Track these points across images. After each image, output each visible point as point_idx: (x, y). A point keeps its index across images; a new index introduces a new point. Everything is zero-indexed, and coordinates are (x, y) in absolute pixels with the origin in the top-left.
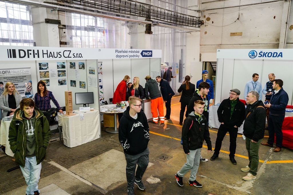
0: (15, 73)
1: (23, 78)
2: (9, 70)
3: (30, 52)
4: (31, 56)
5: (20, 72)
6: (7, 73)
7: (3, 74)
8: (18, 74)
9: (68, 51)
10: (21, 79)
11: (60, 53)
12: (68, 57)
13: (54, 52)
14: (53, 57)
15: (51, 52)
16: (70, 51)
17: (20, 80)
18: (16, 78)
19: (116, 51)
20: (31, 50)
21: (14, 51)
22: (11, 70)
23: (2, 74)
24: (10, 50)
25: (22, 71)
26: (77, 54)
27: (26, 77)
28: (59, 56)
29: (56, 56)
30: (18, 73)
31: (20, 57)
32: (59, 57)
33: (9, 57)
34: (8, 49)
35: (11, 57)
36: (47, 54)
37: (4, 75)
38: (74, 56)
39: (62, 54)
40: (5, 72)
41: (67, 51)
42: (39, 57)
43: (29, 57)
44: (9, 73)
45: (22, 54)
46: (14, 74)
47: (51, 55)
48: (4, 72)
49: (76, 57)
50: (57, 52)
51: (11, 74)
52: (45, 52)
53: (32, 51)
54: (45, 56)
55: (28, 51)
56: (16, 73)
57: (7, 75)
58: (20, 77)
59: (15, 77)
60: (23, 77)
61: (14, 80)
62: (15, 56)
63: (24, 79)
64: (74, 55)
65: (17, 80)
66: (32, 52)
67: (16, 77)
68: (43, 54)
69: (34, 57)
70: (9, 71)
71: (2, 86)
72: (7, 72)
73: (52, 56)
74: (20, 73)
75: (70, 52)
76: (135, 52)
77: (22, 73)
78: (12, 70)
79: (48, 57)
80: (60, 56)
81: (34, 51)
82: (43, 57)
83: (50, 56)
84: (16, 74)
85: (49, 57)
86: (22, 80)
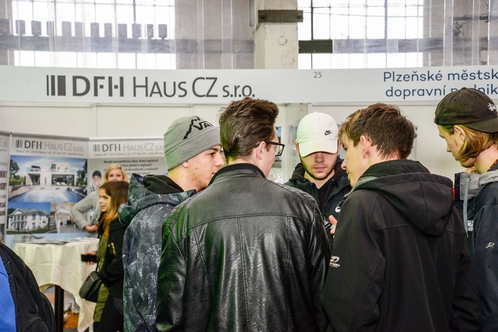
0: (132, 151)
1: (150, 163)
2: (117, 143)
3: (100, 82)
4: (103, 92)
5: (144, 149)
6: (113, 150)
7: (104, 152)
8: (139, 154)
9: (207, 78)
10: (144, 165)
11: (182, 86)
12: (208, 95)
13: (165, 83)
14: (161, 96)
15: (156, 83)
16: (216, 79)
17: (142, 169)
18: (134, 163)
19: (387, 75)
20: (103, 78)
21: (62, 79)
22: (122, 143)
23: (101, 152)
24: (53, 77)
25: (148, 147)
26: (236, 88)
27: (157, 161)
28: (180, 92)
29: (170, 91)
30: (139, 152)
31: (75, 94)
32: (180, 96)
33: (48, 94)
34: (48, 76)
35: (53, 94)
36: (146, 86)
37: (105, 155)
38: (226, 94)
39: (188, 87)
40: (109, 148)
41: (203, 78)
42: (122, 94)
43: (96, 94)
44: (118, 149)
45: (81, 86)
46: (129, 152)
47: (156, 90)
48: (105, 148)
49: (232, 96)
50: (175, 83)
51: (122, 151)
52: (140, 82)
53: (107, 79)
54: (141, 91)
55: (96, 79)
56: (135, 152)
57: (111, 154)
58: (143, 161)
59: (129, 161)
60: (149, 161)
61: (128, 168)
62: (62, 92)
63: (153, 167)
64: (226, 89)
65: (134, 168)
66: (105, 82)
67: (134, 161)
68: (135, 86)
69: (111, 94)
70: (118, 146)
71: (99, 180)
72: (114, 146)
73: (159, 92)
74: (144, 151)
75: (213, 80)
76: (482, 76)
77: (150, 152)
78: (126, 143)
79: (149, 94)
80: (183, 93)
81: (110, 79)
82: (135, 95)
83: (152, 92)
84: (134, 154)
85: (151, 96)
86: (148, 169)
